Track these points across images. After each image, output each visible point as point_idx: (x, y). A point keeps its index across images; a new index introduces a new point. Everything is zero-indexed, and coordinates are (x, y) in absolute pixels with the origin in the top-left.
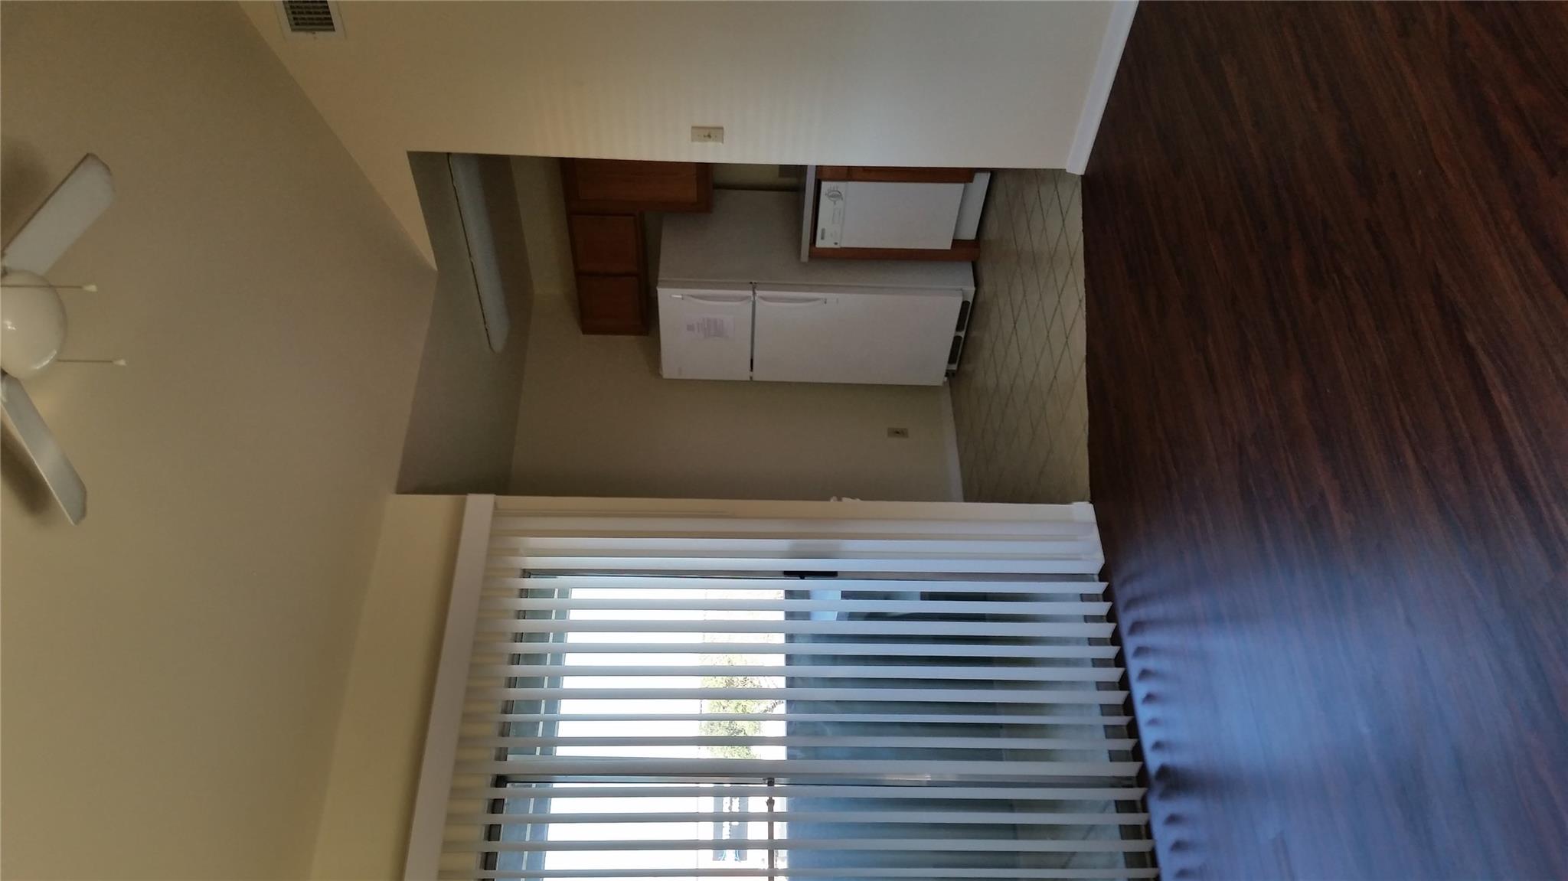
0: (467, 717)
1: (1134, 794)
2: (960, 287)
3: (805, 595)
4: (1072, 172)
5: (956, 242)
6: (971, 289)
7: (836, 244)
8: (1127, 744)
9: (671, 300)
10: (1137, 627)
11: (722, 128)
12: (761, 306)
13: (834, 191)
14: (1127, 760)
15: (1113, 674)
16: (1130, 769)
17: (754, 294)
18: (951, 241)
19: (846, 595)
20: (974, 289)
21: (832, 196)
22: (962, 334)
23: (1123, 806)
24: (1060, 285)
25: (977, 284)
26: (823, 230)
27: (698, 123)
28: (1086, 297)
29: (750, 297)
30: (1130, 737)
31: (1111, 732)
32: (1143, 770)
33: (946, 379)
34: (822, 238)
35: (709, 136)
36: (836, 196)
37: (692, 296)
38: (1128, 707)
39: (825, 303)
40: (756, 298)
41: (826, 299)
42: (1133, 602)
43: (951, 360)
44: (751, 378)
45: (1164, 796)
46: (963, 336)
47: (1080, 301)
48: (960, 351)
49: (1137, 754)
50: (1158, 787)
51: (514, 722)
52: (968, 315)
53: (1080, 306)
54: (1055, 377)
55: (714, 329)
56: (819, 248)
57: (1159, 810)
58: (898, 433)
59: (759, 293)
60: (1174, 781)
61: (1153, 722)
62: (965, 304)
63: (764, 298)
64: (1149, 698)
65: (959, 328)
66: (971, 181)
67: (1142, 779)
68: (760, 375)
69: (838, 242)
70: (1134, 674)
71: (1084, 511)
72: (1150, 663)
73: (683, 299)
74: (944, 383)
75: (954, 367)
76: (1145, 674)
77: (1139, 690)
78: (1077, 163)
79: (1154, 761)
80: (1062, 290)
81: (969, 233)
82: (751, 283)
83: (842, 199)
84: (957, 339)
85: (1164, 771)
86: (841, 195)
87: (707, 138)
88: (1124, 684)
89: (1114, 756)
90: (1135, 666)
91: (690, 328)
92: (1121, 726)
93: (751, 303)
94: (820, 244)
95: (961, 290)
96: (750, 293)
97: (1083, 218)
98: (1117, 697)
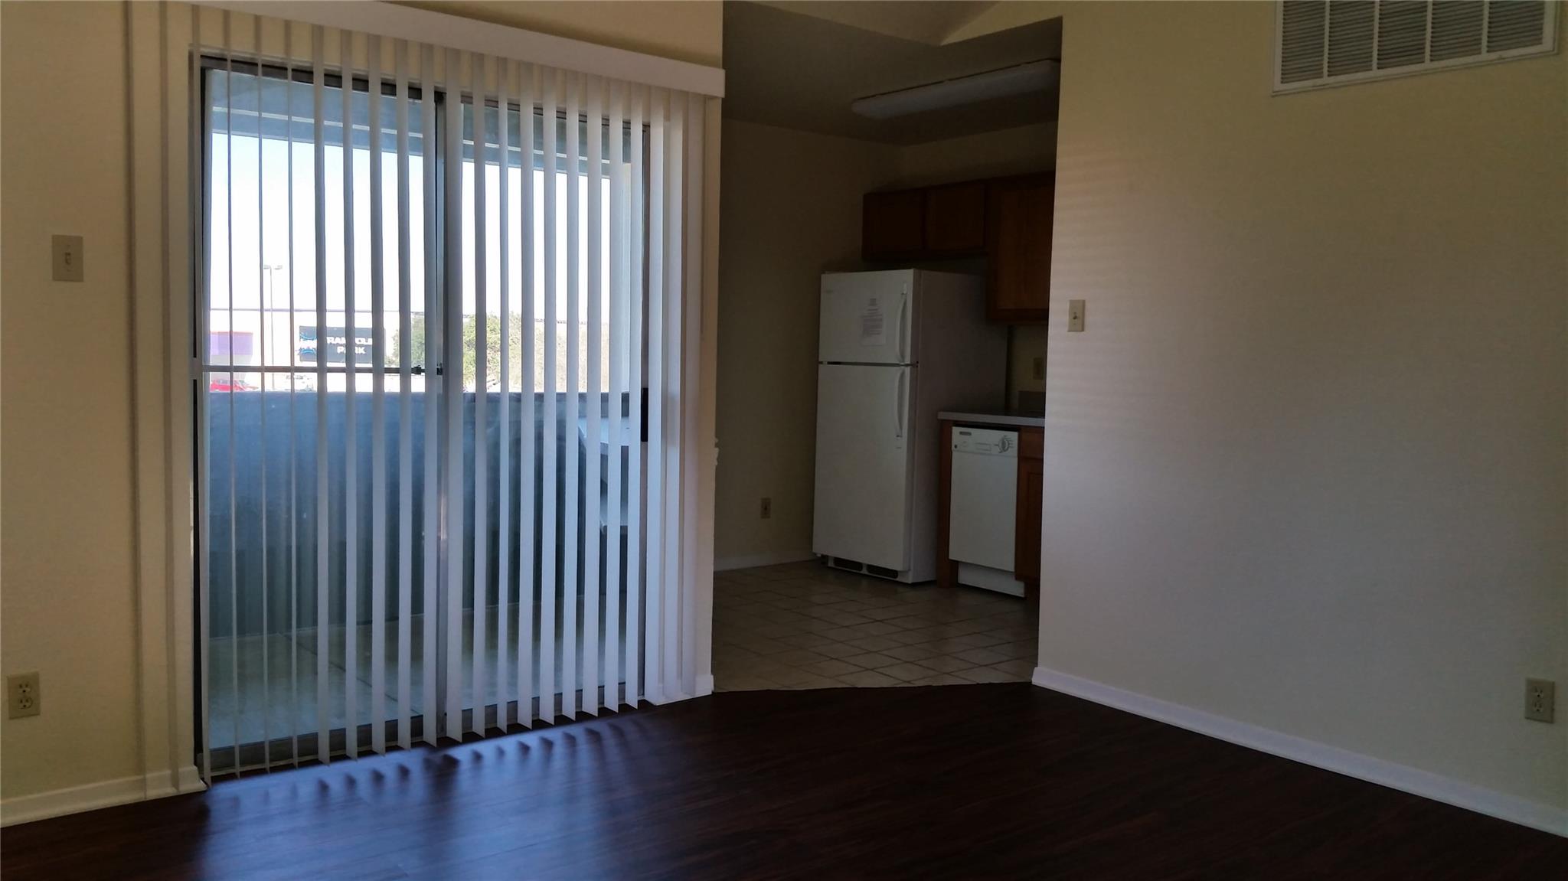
0: (502, 62)
1: (430, 734)
2: (912, 568)
3: (625, 413)
4: (1034, 673)
5: (956, 564)
6: (910, 579)
7: (956, 447)
8: (479, 727)
9: (903, 281)
10: (595, 736)
11: (1083, 330)
12: (896, 372)
13: (1009, 444)
14: (464, 728)
15: (548, 714)
16: (455, 730)
17: (907, 365)
18: (956, 559)
19: (625, 451)
20: (910, 582)
21: (1003, 443)
22: (864, 571)
23: (417, 723)
24: (920, 663)
25: (914, 585)
26: (969, 434)
27: (1088, 306)
28: (915, 687)
29: (903, 361)
30: (487, 730)
31: (492, 711)
32: (454, 743)
33: (819, 555)
34: (961, 433)
35: (1075, 318)
36: (1004, 446)
37: (905, 304)
38: (515, 728)
39: (898, 436)
40: (902, 364)
41: (901, 437)
42: (619, 732)
43: (838, 561)
44: (821, 363)
45: (428, 764)
46: (861, 572)
47: (909, 682)
48: (847, 569)
49: (470, 737)
50: (437, 757)
51: (497, 112)
52: (884, 577)
53: (905, 682)
54: (832, 659)
55: (871, 325)
56: (951, 429)
57: (413, 759)
58: (766, 509)
59: (908, 370)
60: (443, 773)
61: (501, 752)
62: (895, 573)
63: (903, 375)
64: (525, 749)
65: (871, 568)
66: (1016, 579)
67: (445, 742)
68: (823, 370)
69: (958, 448)
70: (548, 734)
71: (705, 686)
72: (559, 749)
73: (903, 294)
74: (815, 554)
75: (831, 564)
76: (548, 744)
77: (532, 739)
78: (1043, 677)
79: (462, 754)
80: (916, 664)
81: (965, 577)
82: (918, 362)
83: (1000, 453)
84: (859, 565)
85: (453, 763)
86: (1005, 451)
87: (1073, 316)
88: (539, 724)
89: (467, 714)
90: (555, 735)
91: (873, 302)
92: (496, 722)
93: (898, 362)
94: (956, 430)
95: (909, 570)
96: (908, 361)
97: (990, 684)
98: (525, 717)
